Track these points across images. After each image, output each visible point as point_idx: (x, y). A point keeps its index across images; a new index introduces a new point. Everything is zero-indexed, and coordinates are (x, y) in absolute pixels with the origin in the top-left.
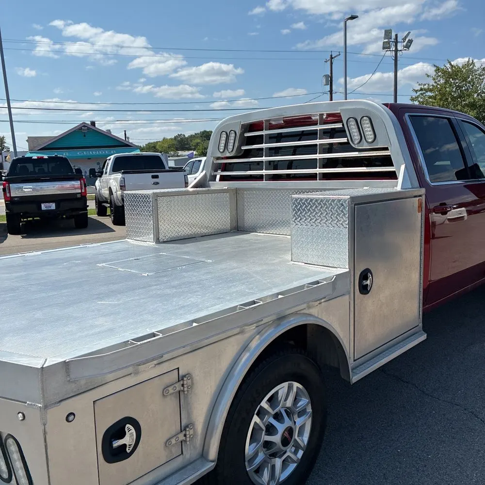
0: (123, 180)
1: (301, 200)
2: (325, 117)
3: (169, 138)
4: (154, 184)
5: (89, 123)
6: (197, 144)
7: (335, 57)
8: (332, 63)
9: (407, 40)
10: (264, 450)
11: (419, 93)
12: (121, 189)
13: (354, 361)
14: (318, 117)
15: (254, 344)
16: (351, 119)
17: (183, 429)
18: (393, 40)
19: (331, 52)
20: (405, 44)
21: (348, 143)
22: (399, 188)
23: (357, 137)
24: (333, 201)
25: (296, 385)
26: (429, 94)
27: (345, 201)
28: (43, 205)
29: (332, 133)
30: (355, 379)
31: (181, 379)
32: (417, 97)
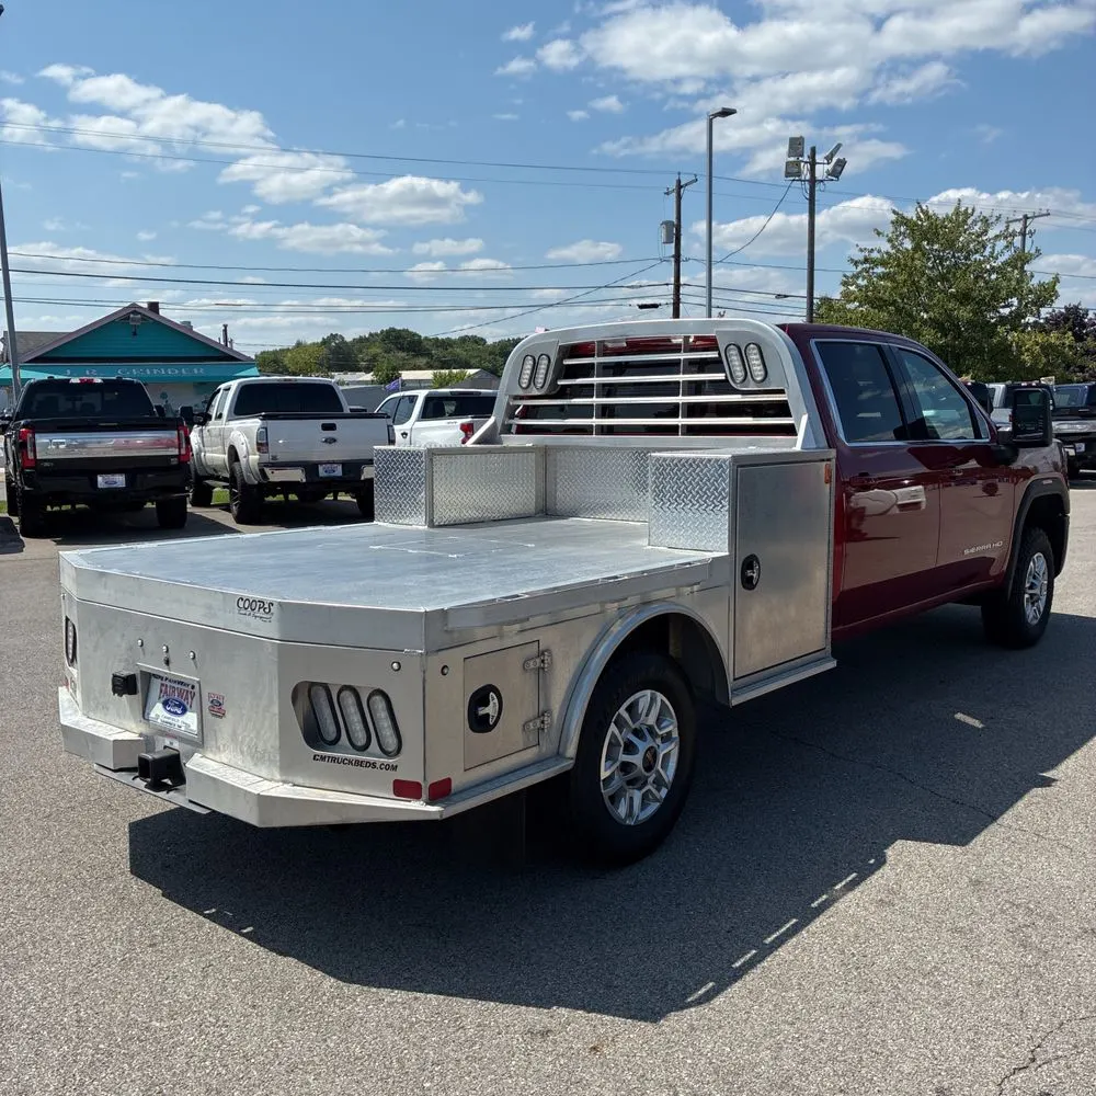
0: (264, 433)
1: (665, 460)
2: (691, 340)
3: (309, 342)
4: (326, 441)
5: (145, 306)
6: (374, 358)
7: (686, 185)
8: (679, 198)
9: (835, 160)
10: (621, 774)
11: (859, 269)
12: (259, 450)
13: (735, 680)
14: (681, 340)
15: (616, 629)
16: (732, 347)
17: (541, 715)
18: (806, 159)
19: (679, 174)
20: (830, 167)
21: (726, 380)
22: (798, 448)
23: (739, 374)
24: (709, 460)
25: (660, 697)
26: (880, 270)
27: (725, 461)
28: (100, 479)
29: (702, 365)
30: (735, 702)
31: (541, 653)
32: (856, 276)
